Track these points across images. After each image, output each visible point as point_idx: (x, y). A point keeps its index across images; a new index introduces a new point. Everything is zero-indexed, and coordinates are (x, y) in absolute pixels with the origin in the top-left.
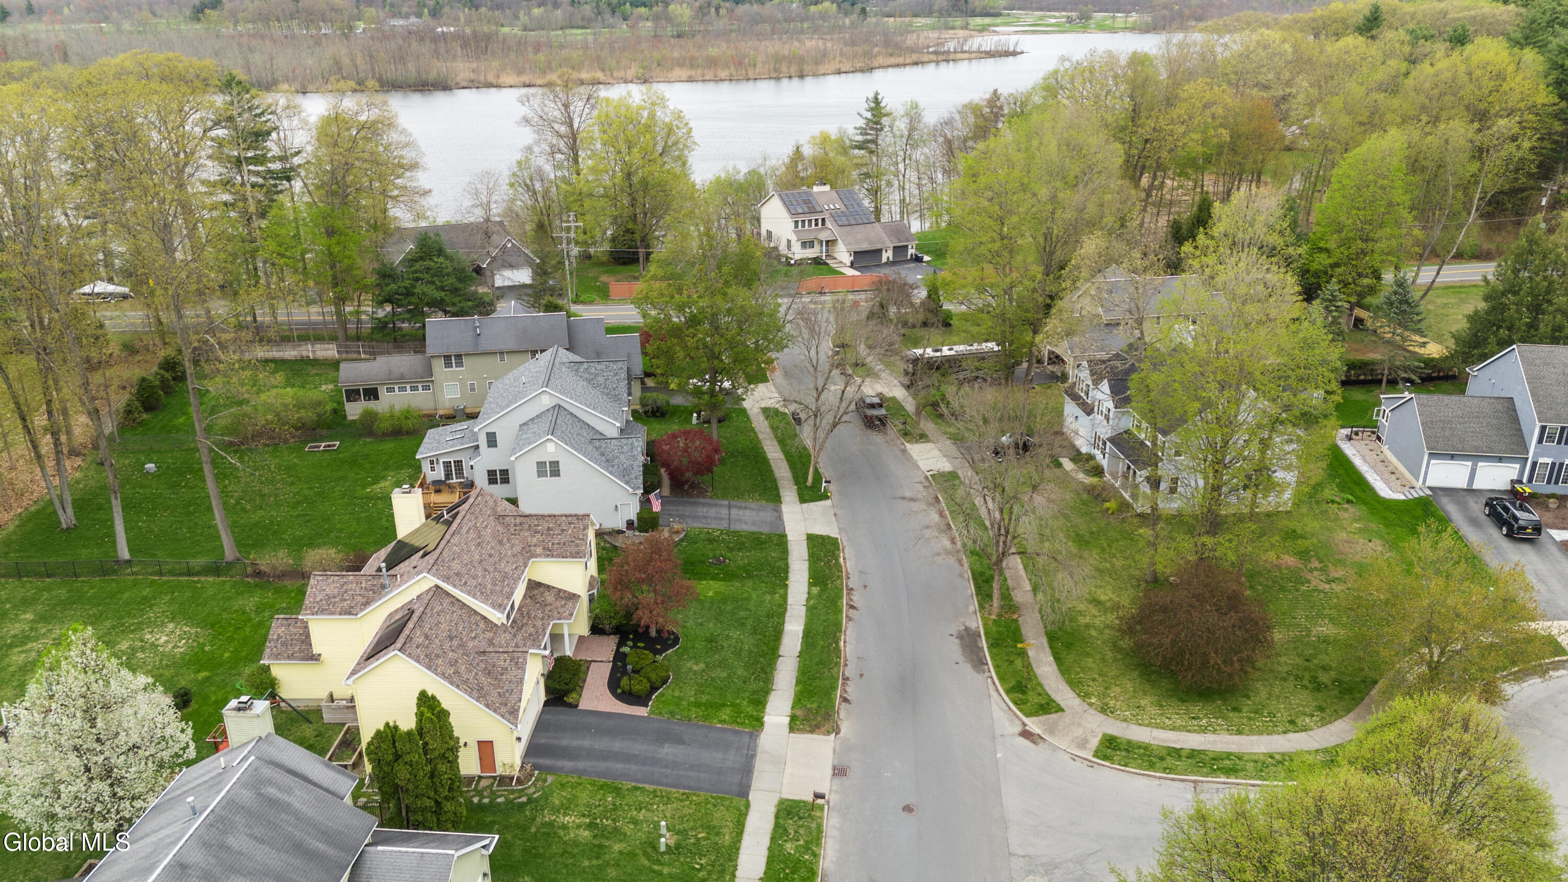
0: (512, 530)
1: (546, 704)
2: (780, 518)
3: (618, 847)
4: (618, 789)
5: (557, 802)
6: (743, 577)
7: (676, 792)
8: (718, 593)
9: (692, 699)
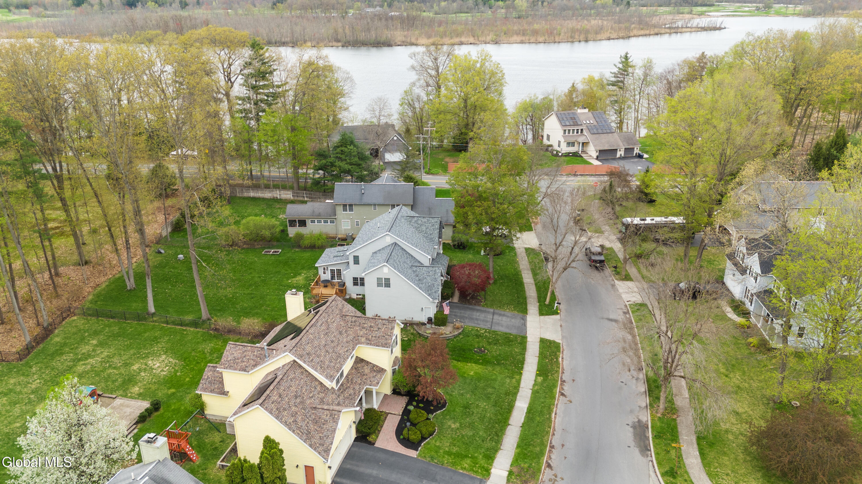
0: (349, 325)
1: (356, 440)
2: (525, 325)
6: (495, 364)
8: (477, 373)
9: (447, 449)
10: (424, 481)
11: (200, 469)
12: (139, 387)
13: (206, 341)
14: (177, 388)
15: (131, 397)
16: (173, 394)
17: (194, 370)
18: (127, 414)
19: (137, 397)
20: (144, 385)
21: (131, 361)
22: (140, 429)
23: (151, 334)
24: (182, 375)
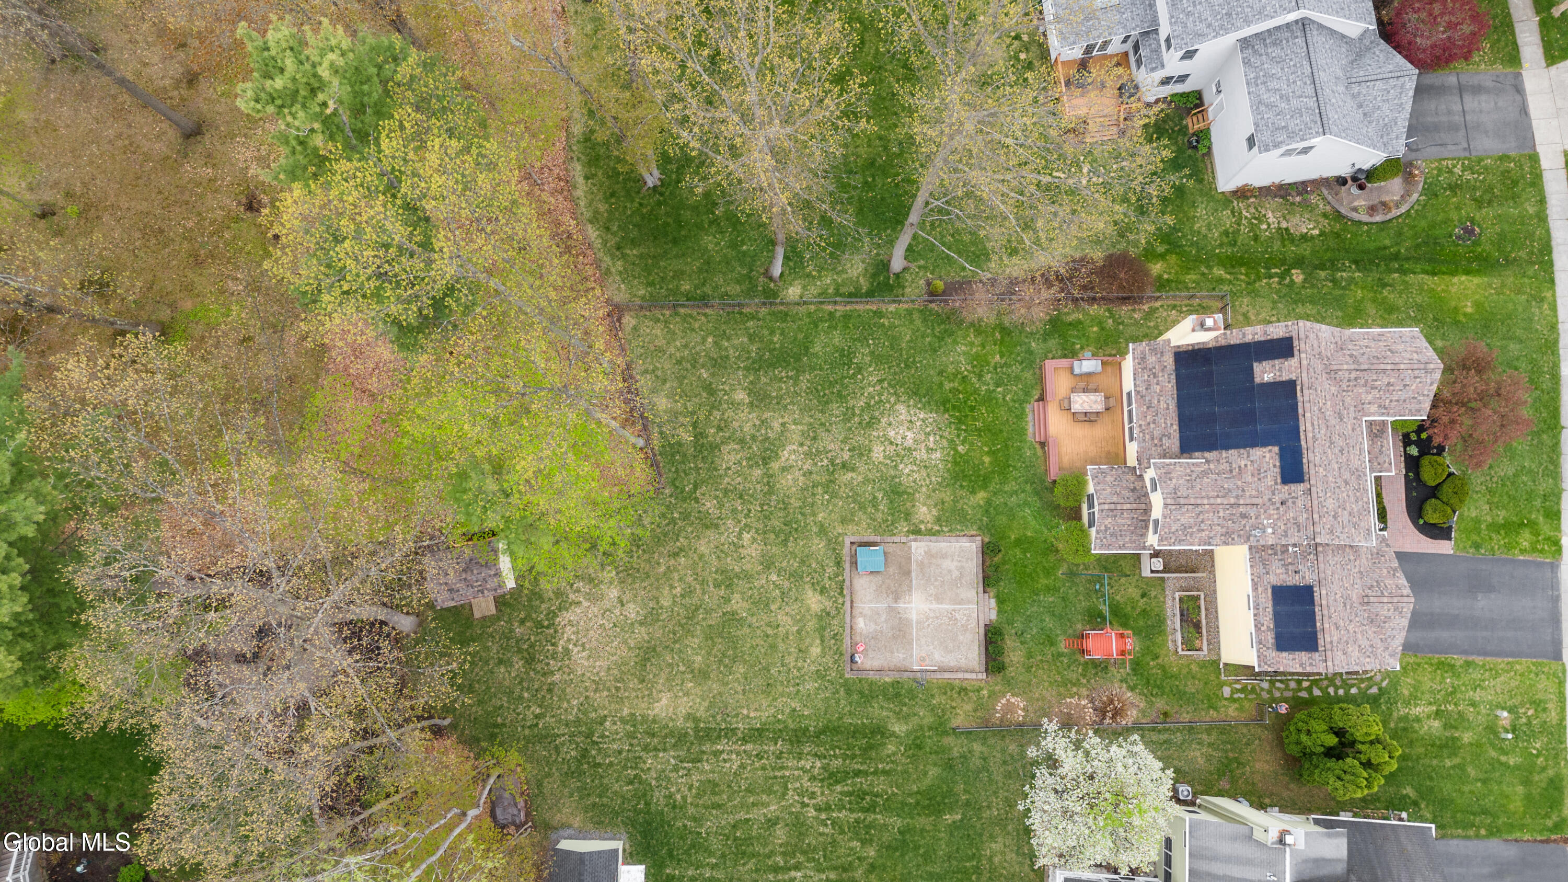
2: (1525, 110)
3: (1467, 737)
4: (1452, 666)
5: (1406, 692)
6: (1501, 265)
7: (1501, 662)
8: (1478, 305)
9: (1489, 519)
10: (1480, 596)
11: (1148, 658)
12: (924, 505)
13: (943, 339)
14: (985, 487)
15: (931, 533)
16: (989, 502)
17: (979, 430)
18: (956, 574)
19: (937, 528)
20: (929, 497)
21: (858, 439)
22: (997, 597)
23: (826, 345)
24: (968, 450)
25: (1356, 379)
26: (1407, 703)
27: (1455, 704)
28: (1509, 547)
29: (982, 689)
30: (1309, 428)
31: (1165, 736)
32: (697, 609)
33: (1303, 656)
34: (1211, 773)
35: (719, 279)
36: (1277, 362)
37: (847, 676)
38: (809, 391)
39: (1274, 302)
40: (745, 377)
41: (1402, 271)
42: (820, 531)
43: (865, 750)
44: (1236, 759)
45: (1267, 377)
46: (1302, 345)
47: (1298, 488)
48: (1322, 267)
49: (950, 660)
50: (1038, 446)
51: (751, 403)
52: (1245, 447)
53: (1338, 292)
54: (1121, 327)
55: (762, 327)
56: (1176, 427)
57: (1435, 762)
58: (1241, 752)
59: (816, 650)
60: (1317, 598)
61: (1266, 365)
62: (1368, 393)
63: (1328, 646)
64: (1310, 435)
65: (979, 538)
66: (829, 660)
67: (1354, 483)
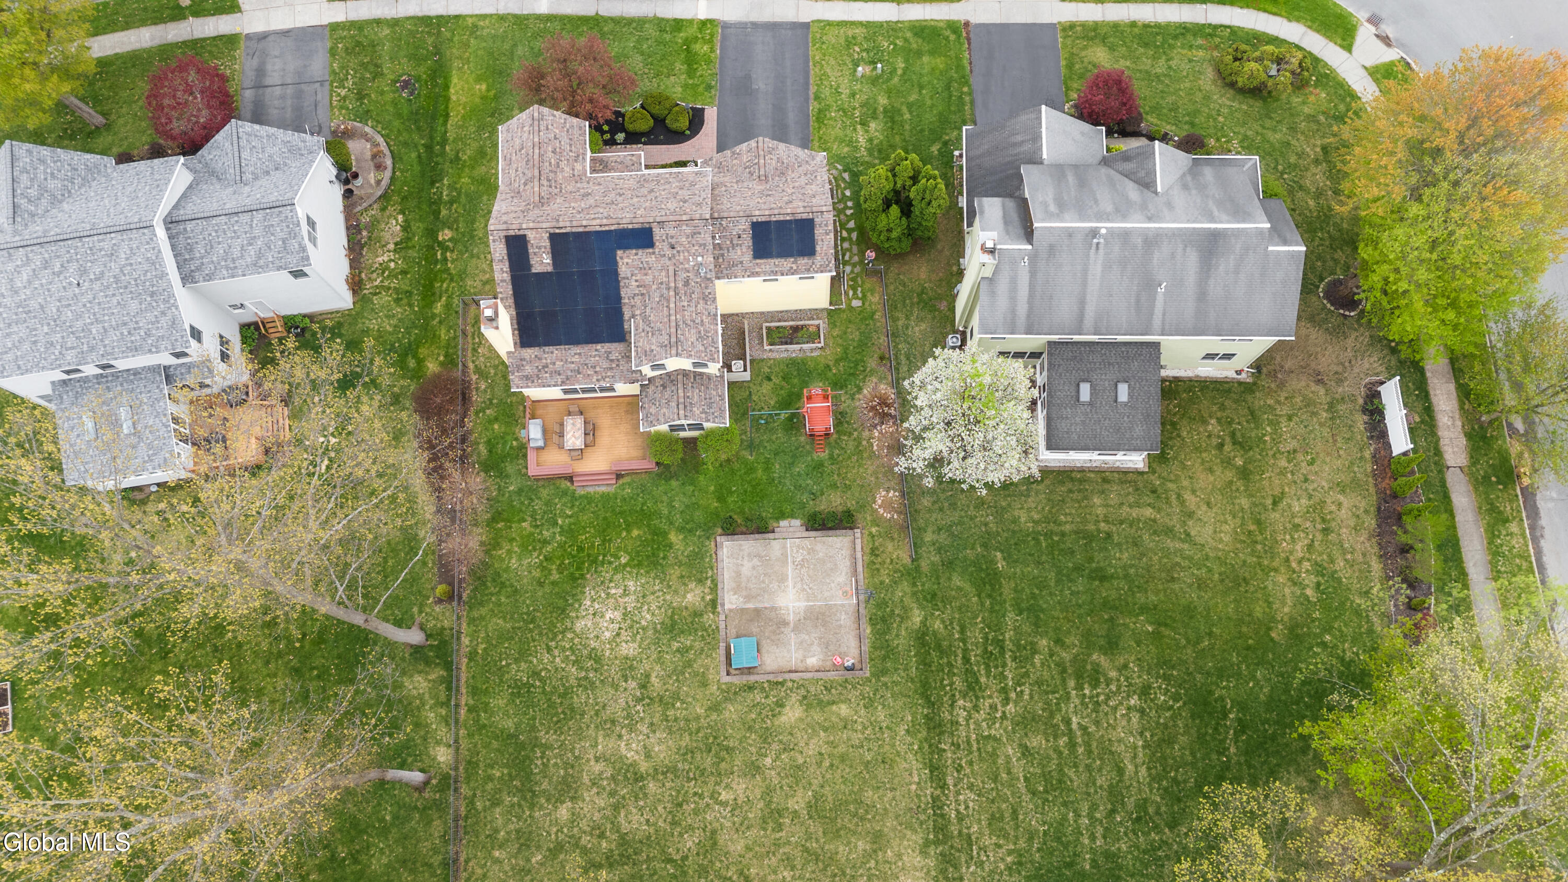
0: (556, 191)
3: (883, 101)
4: (820, 111)
5: (846, 149)
6: (440, 59)
7: (814, 71)
8: (479, 80)
9: (684, 77)
10: (755, 87)
11: (830, 374)
12: (684, 596)
13: (502, 583)
14: (665, 534)
15: (714, 589)
16: (681, 530)
17: (604, 541)
18: (756, 561)
19: (709, 582)
20: (676, 592)
21: (614, 672)
22: (777, 519)
23: (506, 714)
24: (626, 552)
25: (549, 180)
26: (856, 149)
27: (854, 109)
28: (709, 62)
29: (871, 533)
30: (598, 222)
31: (903, 358)
32: (806, 850)
33: (818, 232)
34: (934, 318)
35: (425, 847)
36: (531, 251)
37: (868, 675)
38: (559, 731)
39: (472, 256)
40: (541, 808)
41: (444, 142)
42: (716, 710)
43: (942, 652)
44: (919, 295)
45: (547, 259)
46: (514, 227)
47: (658, 233)
48: (437, 213)
49: (844, 565)
50: (621, 482)
51: (573, 799)
52: (618, 282)
53: (463, 199)
54: (495, 401)
55: (484, 791)
56: (599, 346)
57: (907, 127)
58: (912, 291)
59: (844, 710)
60: (764, 219)
61: (534, 261)
62: (562, 171)
63: (808, 210)
64: (605, 221)
65: (718, 538)
66: (853, 695)
67: (652, 185)
